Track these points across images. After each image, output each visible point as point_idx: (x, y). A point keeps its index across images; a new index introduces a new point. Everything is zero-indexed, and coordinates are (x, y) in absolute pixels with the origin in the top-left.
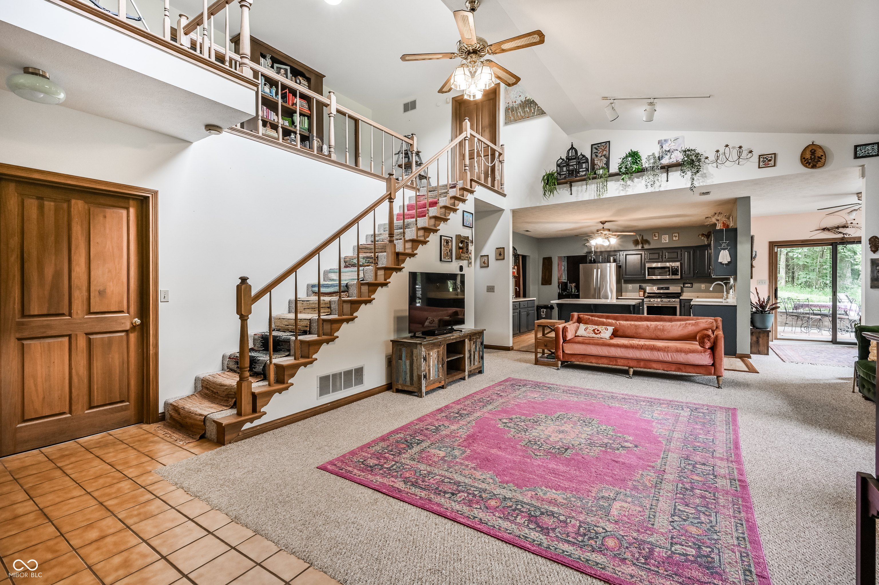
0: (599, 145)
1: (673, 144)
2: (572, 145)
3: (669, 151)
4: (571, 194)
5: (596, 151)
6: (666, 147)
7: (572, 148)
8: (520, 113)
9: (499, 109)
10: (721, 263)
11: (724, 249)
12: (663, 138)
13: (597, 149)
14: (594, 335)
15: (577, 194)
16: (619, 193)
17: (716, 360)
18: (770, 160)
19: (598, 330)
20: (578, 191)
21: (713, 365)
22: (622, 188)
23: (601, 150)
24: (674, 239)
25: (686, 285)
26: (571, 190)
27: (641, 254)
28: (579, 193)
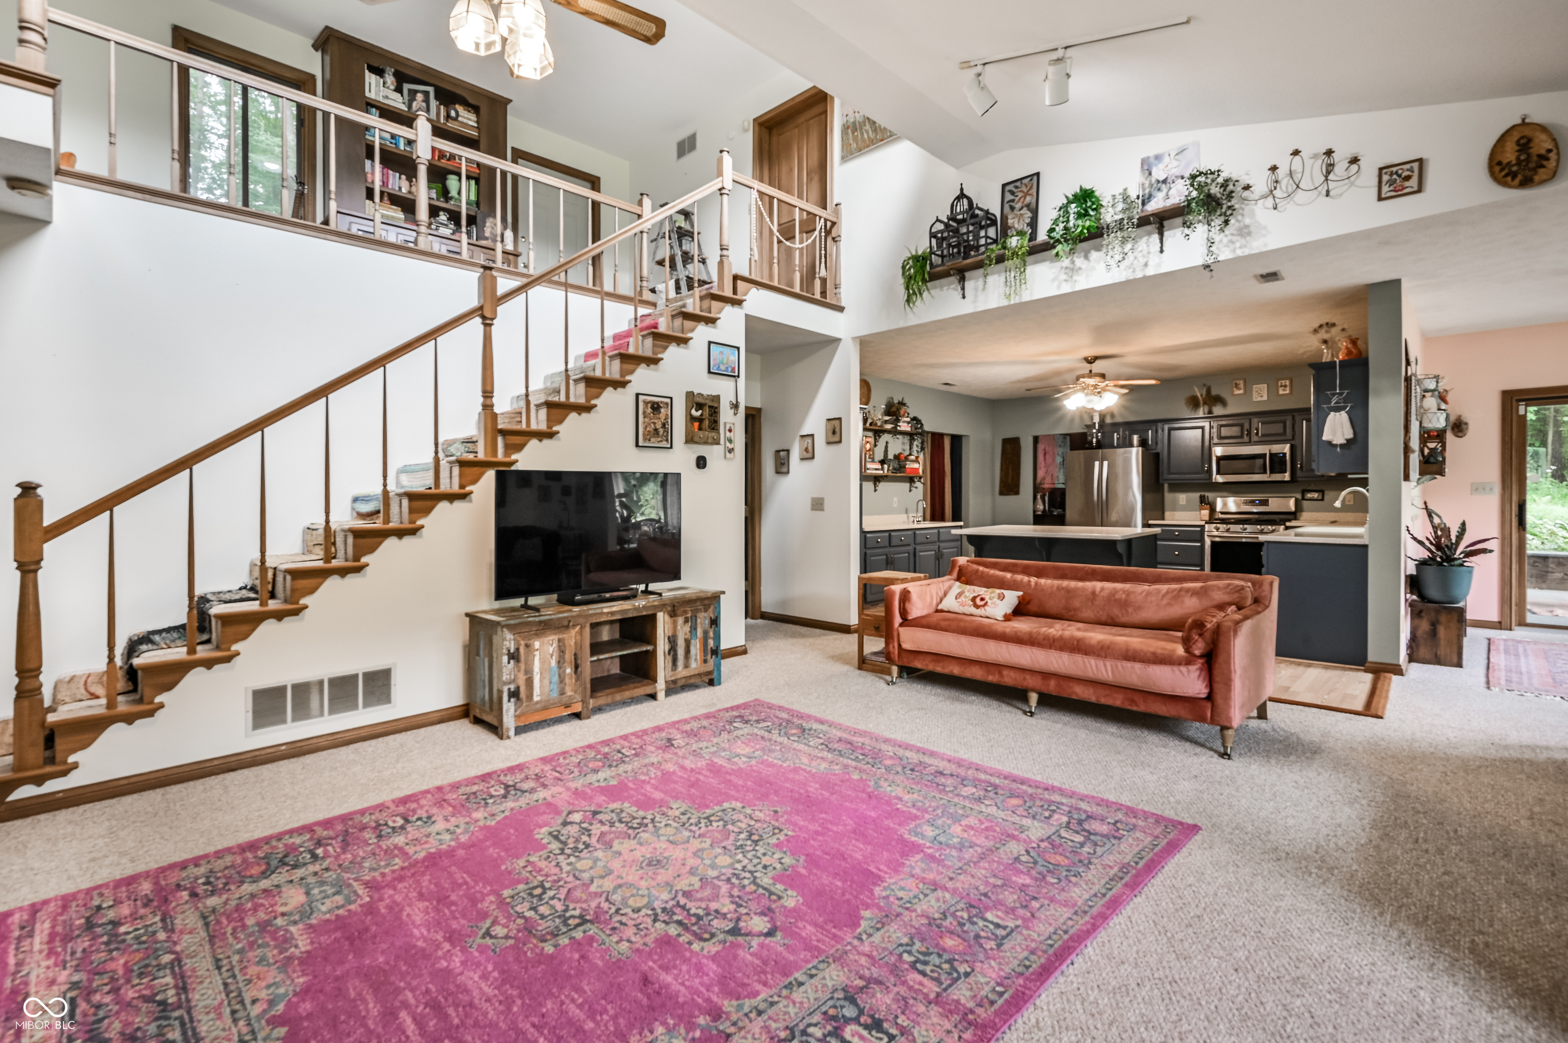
0: (1018, 184)
1: (1175, 163)
2: (962, 189)
3: (1165, 181)
4: (964, 297)
5: (1012, 197)
6: (1159, 173)
7: (962, 196)
8: (867, 132)
9: (832, 130)
10: (1329, 443)
11: (1337, 409)
12: (1151, 153)
13: (1012, 193)
14: (973, 610)
15: (976, 296)
16: (1059, 287)
17: (1218, 687)
18: (1408, 178)
19: (982, 599)
20: (976, 289)
21: (1210, 697)
22: (1065, 277)
23: (1020, 195)
24: (1281, 392)
25: (1309, 495)
26: (963, 289)
27: (1203, 428)
28: (979, 293)
